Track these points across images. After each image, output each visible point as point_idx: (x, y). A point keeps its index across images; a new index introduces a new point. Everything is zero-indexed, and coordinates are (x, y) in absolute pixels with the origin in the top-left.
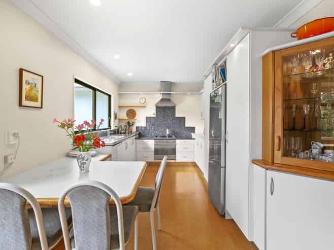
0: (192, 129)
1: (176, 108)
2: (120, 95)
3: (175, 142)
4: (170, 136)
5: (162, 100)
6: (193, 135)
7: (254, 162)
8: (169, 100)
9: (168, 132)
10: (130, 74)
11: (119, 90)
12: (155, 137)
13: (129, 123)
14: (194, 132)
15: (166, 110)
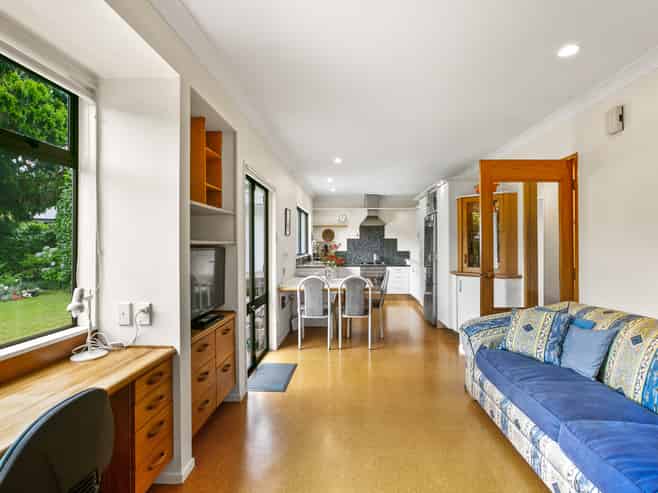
0: (407, 255)
1: (386, 228)
2: (315, 212)
3: (385, 270)
4: (378, 262)
5: (369, 218)
6: (408, 262)
7: (453, 272)
8: (376, 218)
9: (375, 258)
10: (333, 190)
11: (314, 206)
12: (360, 264)
13: (326, 247)
14: (408, 257)
15: (372, 231)
